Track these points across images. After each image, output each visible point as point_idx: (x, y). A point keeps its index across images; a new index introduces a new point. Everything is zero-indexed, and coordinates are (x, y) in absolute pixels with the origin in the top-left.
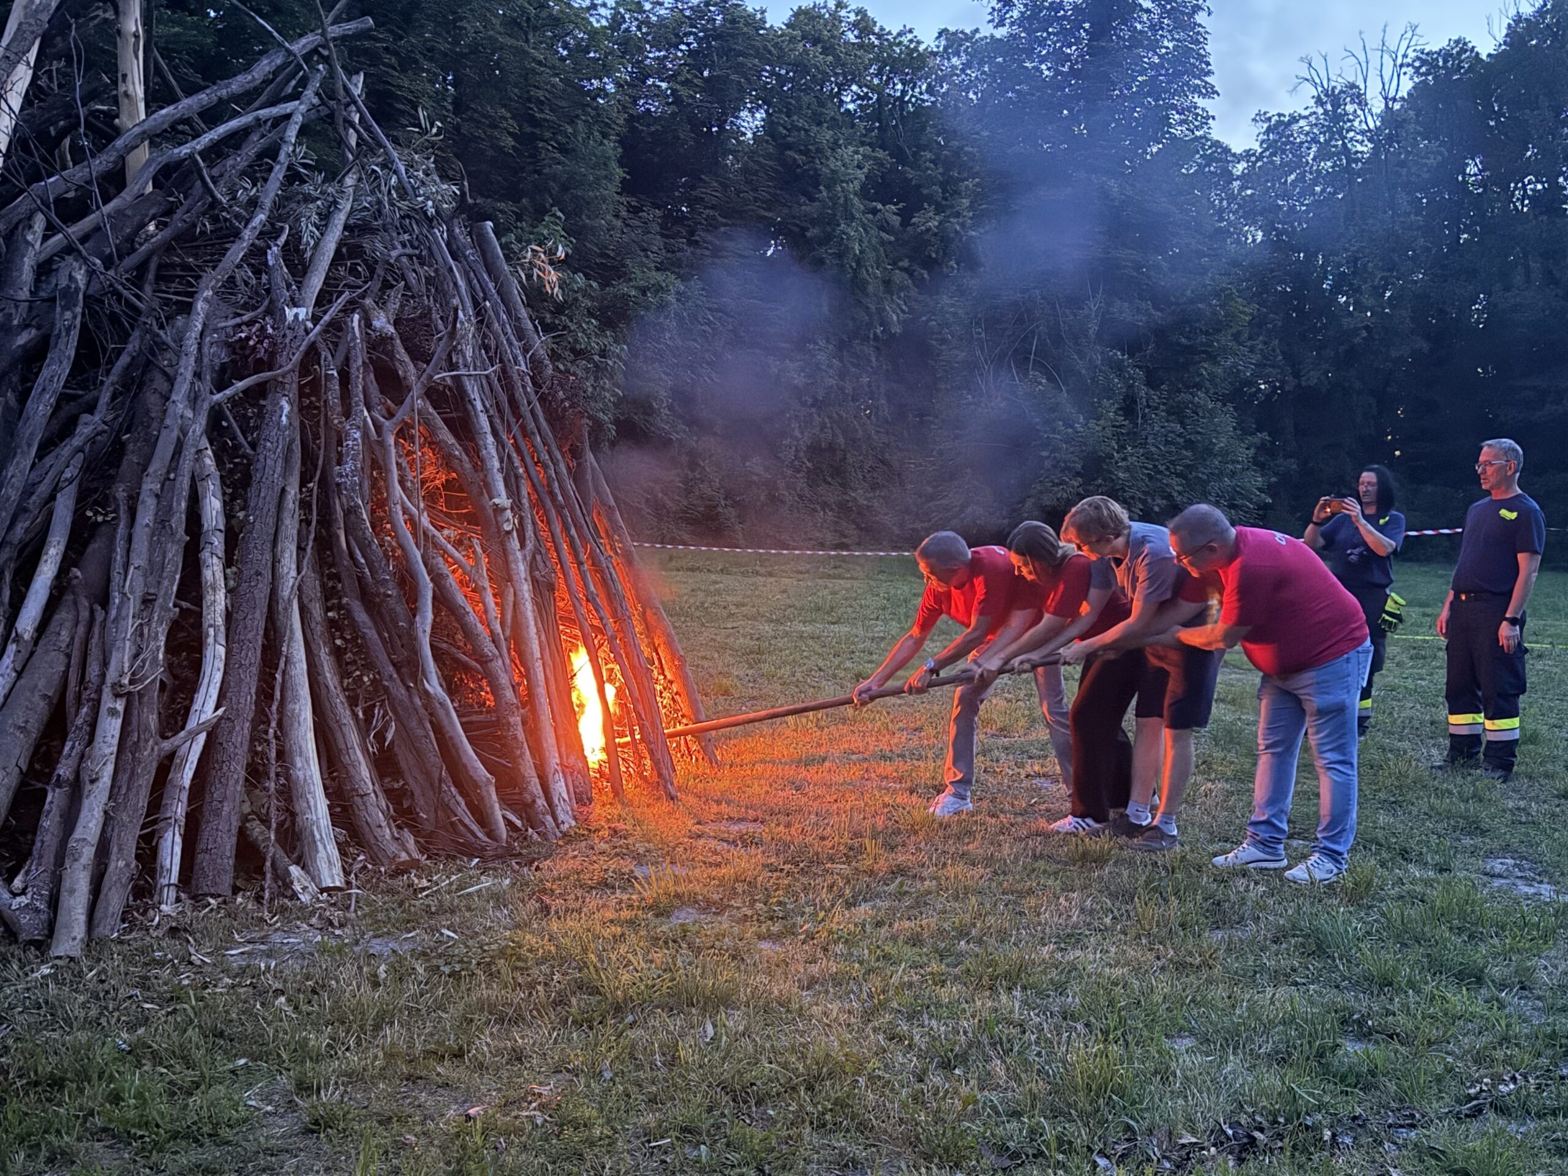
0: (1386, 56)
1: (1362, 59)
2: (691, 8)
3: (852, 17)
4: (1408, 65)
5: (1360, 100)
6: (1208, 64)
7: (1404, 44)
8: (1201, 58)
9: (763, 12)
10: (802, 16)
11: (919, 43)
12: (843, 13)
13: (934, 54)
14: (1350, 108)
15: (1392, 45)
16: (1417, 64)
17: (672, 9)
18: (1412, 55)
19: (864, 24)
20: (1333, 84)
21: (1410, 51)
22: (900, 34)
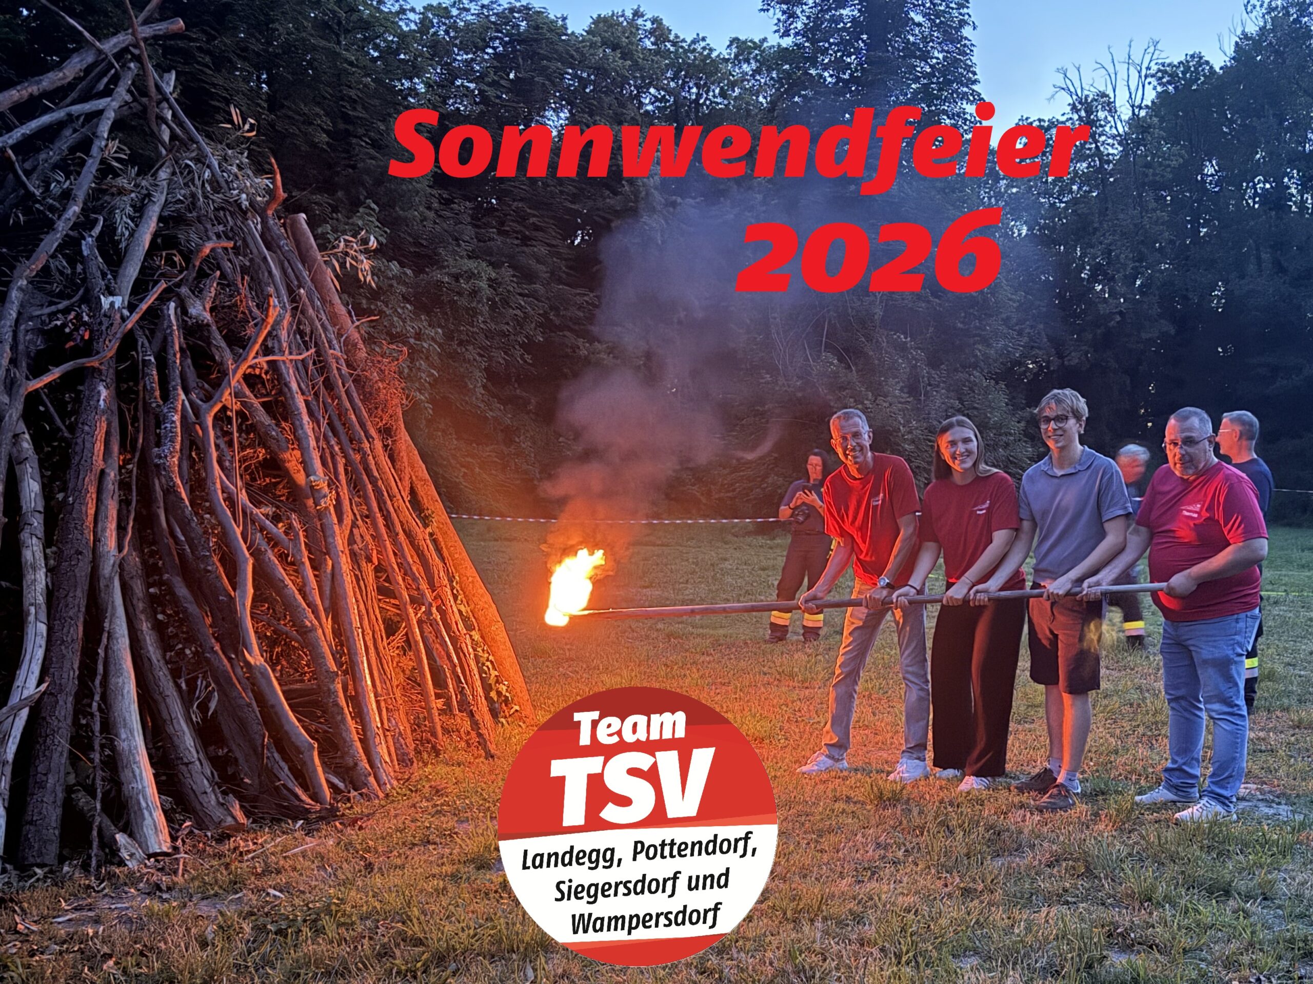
0: (1132, 69)
1: (1111, 71)
2: (496, 14)
3: (649, 25)
4: (1153, 76)
5: (1110, 107)
6: (974, 73)
7: (1147, 58)
8: (968, 68)
9: (564, 19)
10: (603, 24)
11: (711, 50)
12: (640, 21)
13: (726, 61)
14: (1101, 115)
15: (1136, 58)
16: (1160, 74)
17: (478, 15)
18: (1154, 68)
19: (659, 31)
20: (1086, 93)
21: (1152, 64)
22: (694, 42)
